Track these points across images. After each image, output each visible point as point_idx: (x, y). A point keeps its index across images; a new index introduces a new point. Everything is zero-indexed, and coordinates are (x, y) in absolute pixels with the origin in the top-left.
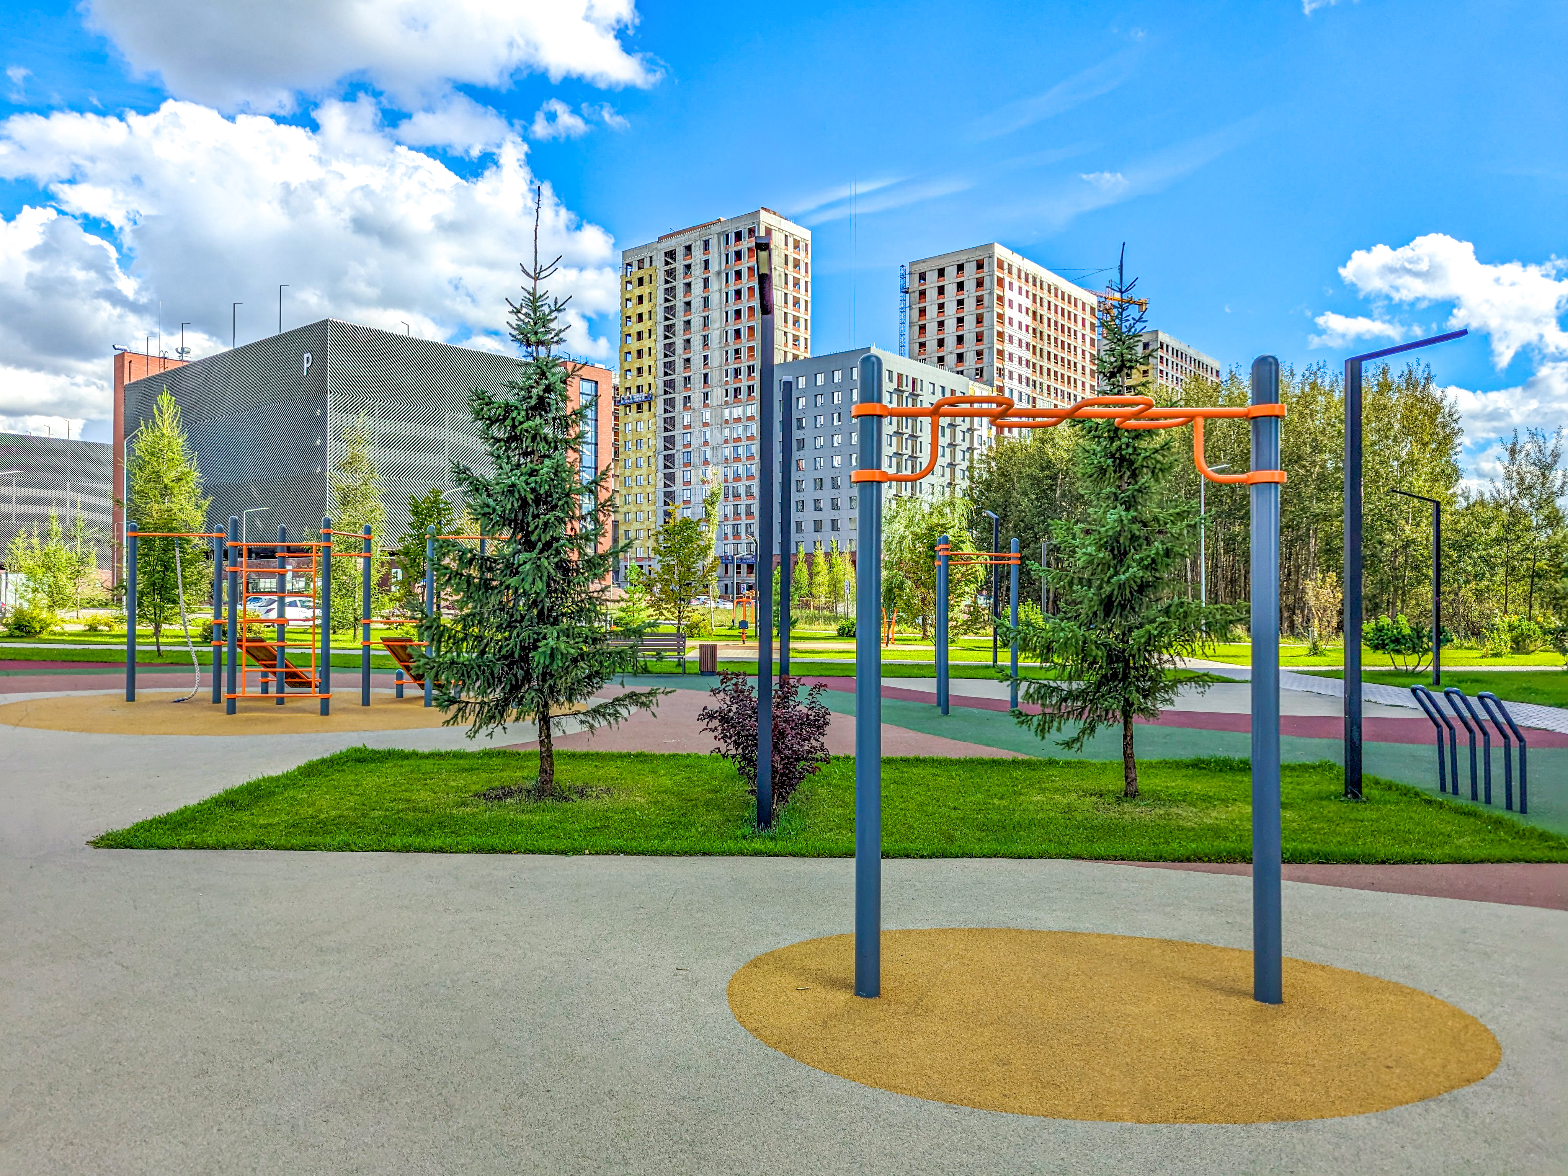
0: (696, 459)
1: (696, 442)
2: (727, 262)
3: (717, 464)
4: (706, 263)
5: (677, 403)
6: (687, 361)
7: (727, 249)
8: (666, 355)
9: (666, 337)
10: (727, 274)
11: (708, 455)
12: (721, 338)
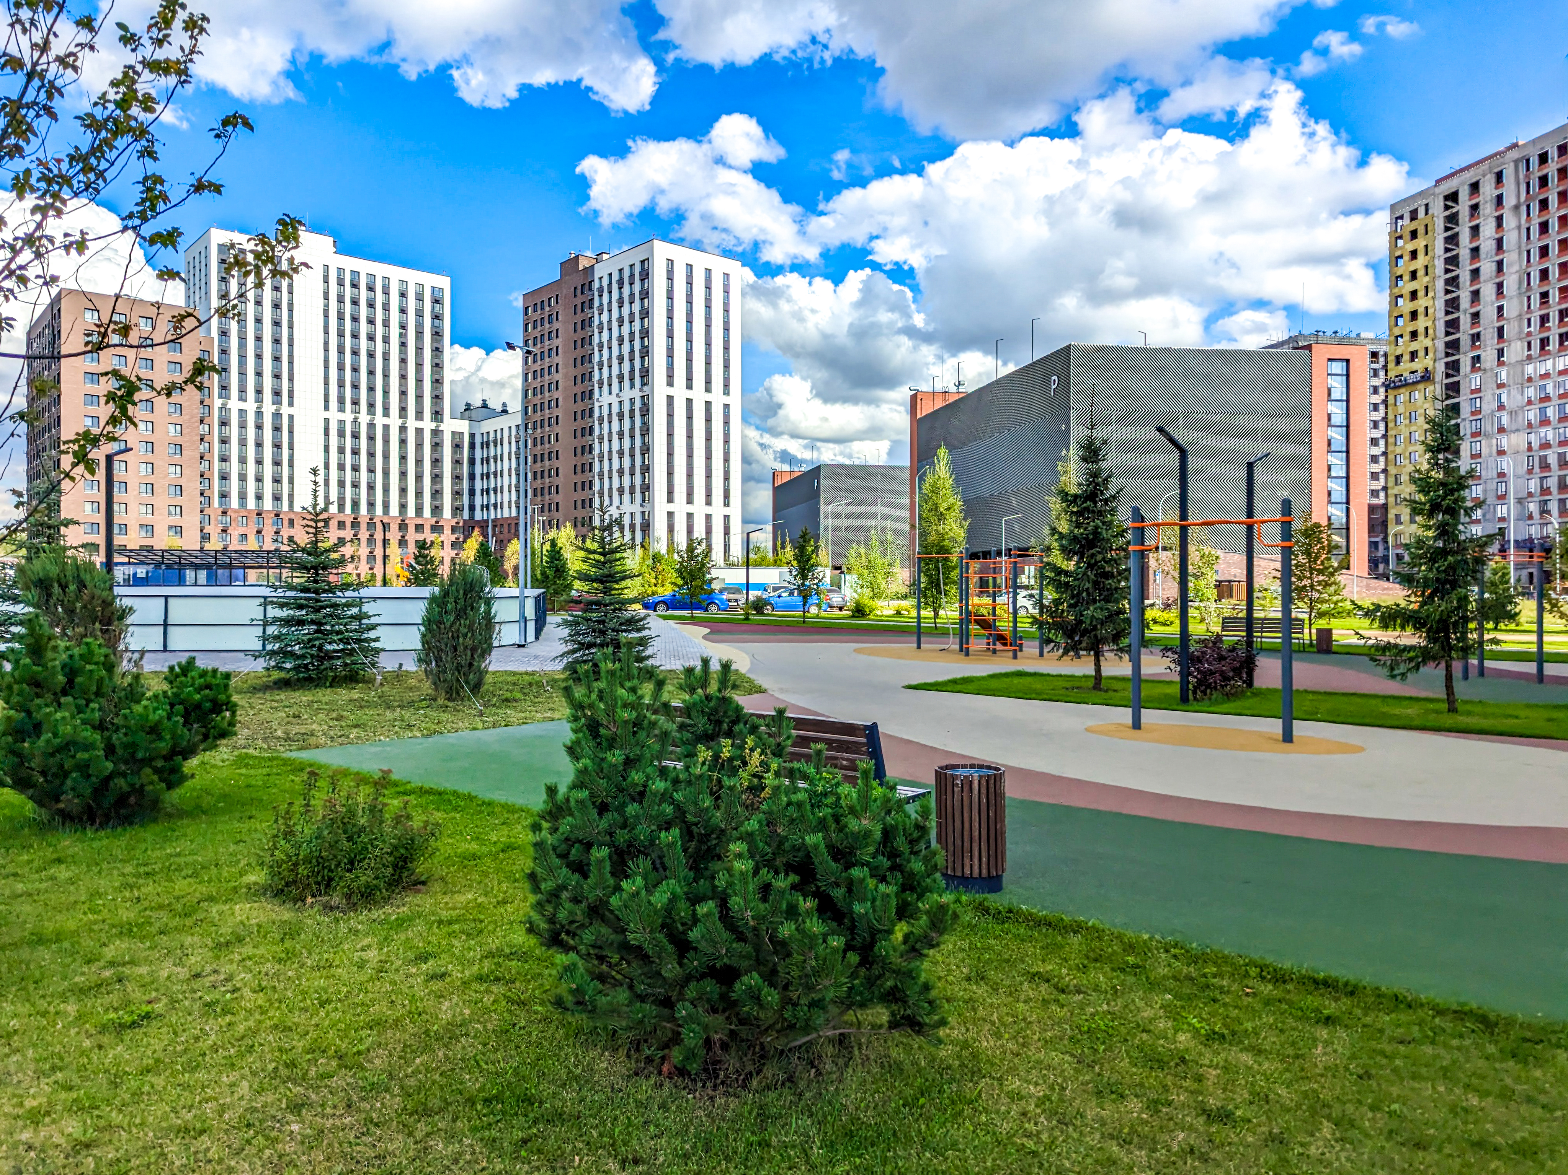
0: (1488, 427)
1: (1488, 405)
2: (1528, 192)
3: (1518, 430)
4: (1499, 199)
5: (1462, 364)
6: (1476, 316)
7: (1527, 176)
8: (1447, 313)
9: (1447, 292)
10: (1528, 207)
11: (1505, 421)
12: (1520, 283)
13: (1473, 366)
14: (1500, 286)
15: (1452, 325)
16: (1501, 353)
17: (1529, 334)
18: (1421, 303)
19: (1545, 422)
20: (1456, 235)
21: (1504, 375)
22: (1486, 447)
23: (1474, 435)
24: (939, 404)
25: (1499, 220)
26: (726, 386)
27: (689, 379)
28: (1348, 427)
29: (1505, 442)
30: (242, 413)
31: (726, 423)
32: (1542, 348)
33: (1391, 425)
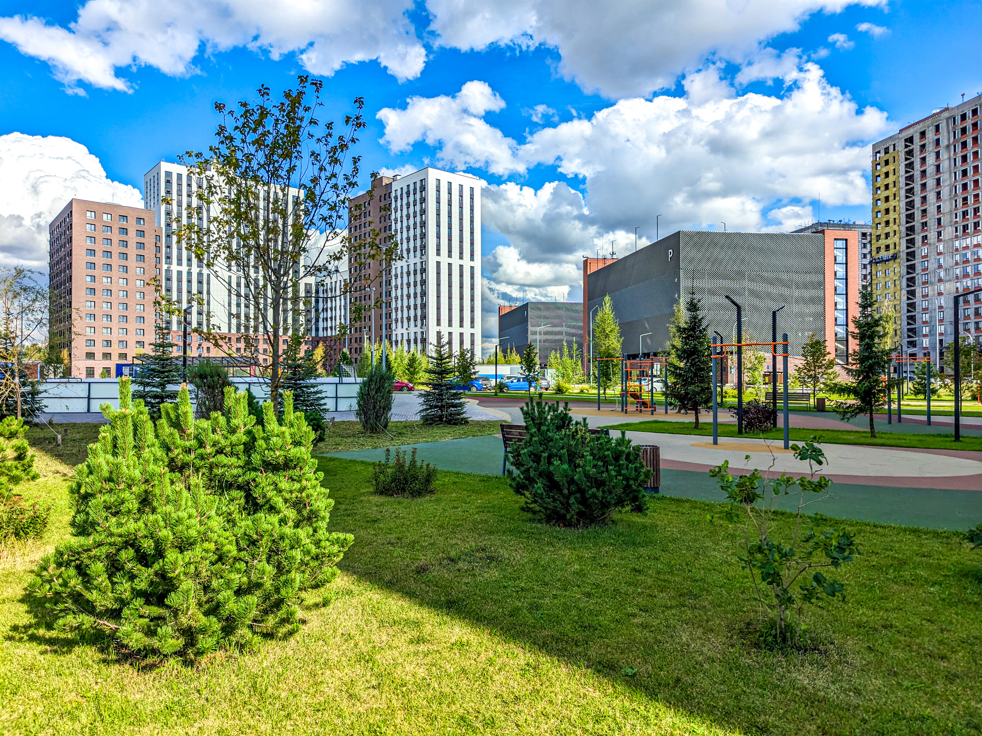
0: (933, 278)
1: (932, 265)
2: (955, 137)
3: (950, 280)
4: (938, 141)
5: (916, 241)
6: (924, 211)
7: (954, 128)
8: (907, 210)
9: (907, 197)
10: (955, 146)
11: (942, 274)
12: (951, 191)
13: (923, 241)
14: (939, 193)
15: (910, 217)
16: (939, 234)
17: (956, 222)
18: (892, 203)
19: (966, 275)
20: (912, 163)
21: (941, 247)
22: (930, 290)
23: (924, 283)
24: (601, 266)
25: (938, 154)
26: (472, 255)
27: (450, 251)
28: (847, 279)
29: (942, 287)
30: (180, 273)
31: (472, 277)
32: (964, 231)
33: (874, 277)
